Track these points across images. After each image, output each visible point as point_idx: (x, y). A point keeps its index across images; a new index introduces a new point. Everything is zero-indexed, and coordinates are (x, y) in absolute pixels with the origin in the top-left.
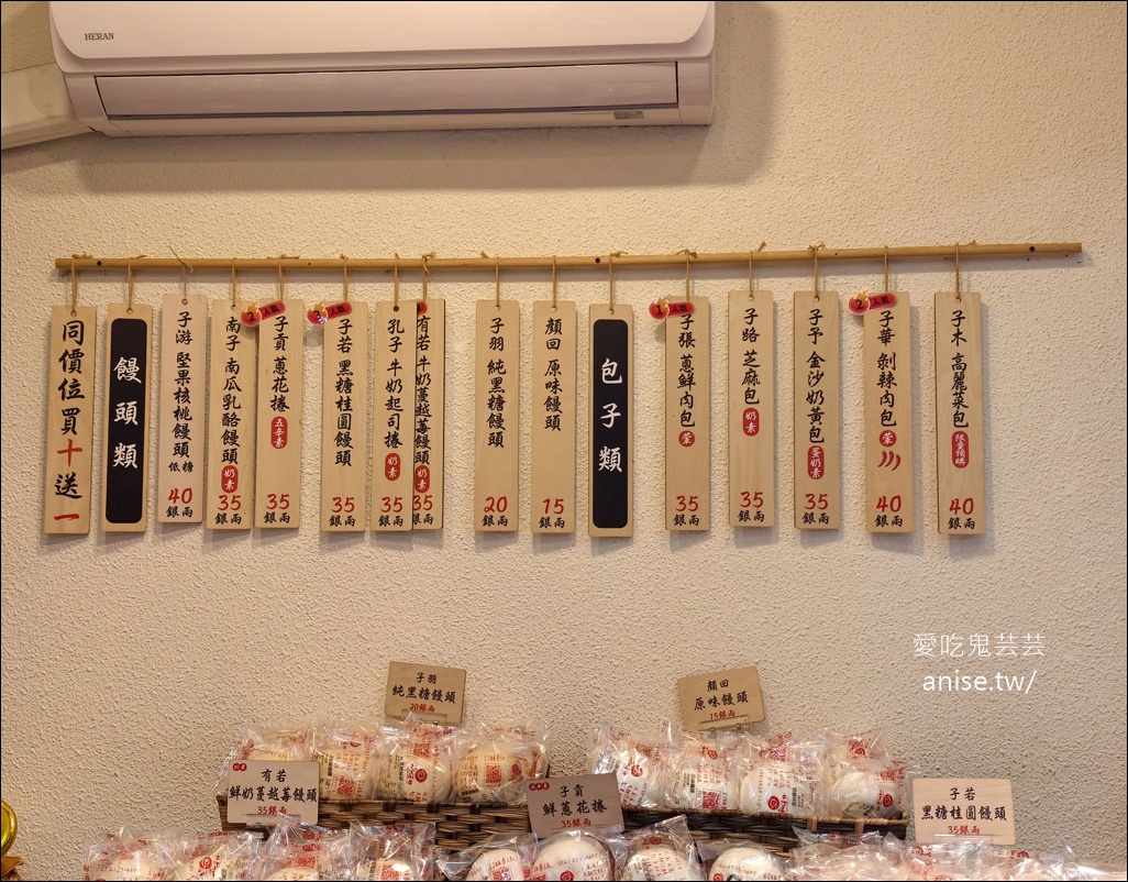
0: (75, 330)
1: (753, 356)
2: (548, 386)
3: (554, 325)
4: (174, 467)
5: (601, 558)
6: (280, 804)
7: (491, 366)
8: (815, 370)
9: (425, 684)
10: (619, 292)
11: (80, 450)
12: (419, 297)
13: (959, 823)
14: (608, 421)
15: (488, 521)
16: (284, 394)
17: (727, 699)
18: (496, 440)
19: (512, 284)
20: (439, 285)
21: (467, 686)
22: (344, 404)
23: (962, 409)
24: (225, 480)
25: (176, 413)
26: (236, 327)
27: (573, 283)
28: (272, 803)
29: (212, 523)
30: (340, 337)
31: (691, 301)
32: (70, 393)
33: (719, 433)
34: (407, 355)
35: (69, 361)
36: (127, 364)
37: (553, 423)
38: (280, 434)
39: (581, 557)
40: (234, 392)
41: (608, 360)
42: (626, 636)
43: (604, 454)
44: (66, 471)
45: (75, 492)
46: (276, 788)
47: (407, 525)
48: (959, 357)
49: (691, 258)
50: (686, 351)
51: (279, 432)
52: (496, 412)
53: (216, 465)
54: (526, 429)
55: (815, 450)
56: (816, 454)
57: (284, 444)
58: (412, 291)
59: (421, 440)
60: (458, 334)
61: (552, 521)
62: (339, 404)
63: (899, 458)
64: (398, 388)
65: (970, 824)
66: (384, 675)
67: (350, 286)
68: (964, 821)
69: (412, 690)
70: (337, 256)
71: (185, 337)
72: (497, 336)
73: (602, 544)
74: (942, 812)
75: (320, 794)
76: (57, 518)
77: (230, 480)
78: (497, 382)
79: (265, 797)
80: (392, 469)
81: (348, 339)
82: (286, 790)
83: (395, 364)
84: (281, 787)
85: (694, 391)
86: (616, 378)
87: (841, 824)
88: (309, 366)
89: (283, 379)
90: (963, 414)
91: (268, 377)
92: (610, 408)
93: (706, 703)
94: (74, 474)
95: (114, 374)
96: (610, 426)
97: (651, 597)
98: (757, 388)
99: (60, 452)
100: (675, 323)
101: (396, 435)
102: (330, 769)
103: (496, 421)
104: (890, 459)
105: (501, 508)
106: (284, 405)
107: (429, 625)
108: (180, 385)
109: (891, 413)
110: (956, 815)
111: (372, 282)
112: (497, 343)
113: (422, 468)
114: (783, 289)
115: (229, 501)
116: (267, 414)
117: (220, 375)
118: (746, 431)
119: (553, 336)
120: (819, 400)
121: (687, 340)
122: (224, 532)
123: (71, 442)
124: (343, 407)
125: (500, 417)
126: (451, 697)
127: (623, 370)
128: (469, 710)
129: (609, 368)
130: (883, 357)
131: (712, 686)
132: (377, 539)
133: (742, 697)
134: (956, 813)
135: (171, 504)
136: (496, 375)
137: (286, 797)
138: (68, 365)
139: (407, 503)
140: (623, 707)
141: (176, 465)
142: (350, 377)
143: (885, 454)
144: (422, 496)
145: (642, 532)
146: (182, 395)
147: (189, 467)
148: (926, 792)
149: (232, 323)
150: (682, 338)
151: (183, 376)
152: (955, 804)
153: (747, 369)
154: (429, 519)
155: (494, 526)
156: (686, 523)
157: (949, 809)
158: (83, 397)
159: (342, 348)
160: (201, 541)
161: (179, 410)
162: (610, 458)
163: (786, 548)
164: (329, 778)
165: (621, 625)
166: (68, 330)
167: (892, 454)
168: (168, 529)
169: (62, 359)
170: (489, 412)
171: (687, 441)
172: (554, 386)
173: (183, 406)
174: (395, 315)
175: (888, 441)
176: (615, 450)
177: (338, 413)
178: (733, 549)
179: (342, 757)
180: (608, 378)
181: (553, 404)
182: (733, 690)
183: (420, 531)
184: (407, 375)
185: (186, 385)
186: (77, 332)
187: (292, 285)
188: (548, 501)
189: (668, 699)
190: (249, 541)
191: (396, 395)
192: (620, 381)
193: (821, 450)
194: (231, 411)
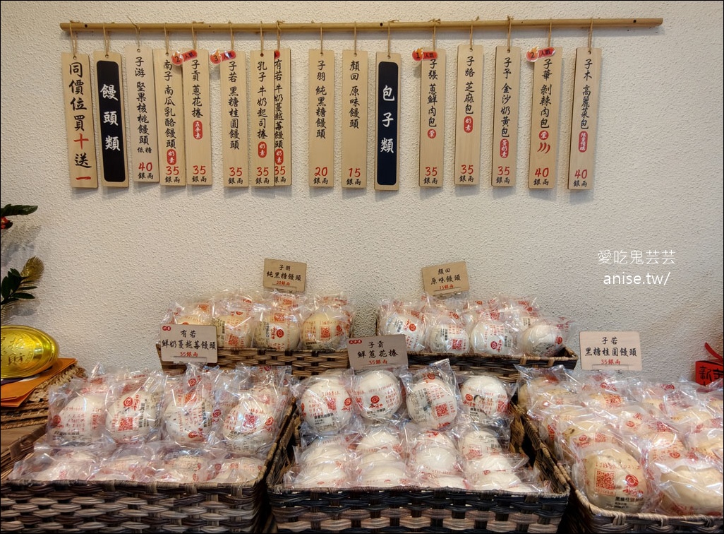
0: (77, 68)
1: (471, 85)
2: (351, 102)
3: (355, 65)
4: (140, 150)
5: (381, 202)
6: (193, 351)
7: (318, 90)
8: (506, 94)
9: (284, 271)
10: (392, 46)
11: (87, 140)
12: (275, 48)
13: (607, 358)
14: (386, 123)
15: (317, 181)
16: (199, 107)
17: (449, 279)
18: (321, 134)
19: (330, 41)
20: (287, 41)
21: (307, 271)
22: (234, 113)
23: (586, 119)
24: (169, 157)
25: (139, 118)
26: (170, 66)
27: (366, 41)
28: (188, 350)
29: (163, 182)
30: (230, 72)
31: (436, 51)
32: (78, 106)
33: (449, 131)
34: (269, 83)
35: (75, 87)
36: (108, 89)
37: (354, 124)
38: (198, 131)
39: (369, 201)
40: (171, 106)
41: (387, 87)
42: (394, 245)
43: (384, 142)
44: (81, 152)
45: (87, 164)
46: (190, 340)
47: (272, 183)
48: (587, 87)
49: (437, 24)
50: (432, 81)
51: (198, 130)
52: (321, 118)
53: (164, 149)
54: (338, 128)
55: (504, 141)
56: (505, 144)
57: (201, 136)
58: (271, 45)
59: (278, 134)
60: (298, 71)
61: (354, 181)
62: (231, 113)
63: (549, 146)
64: (264, 103)
65: (615, 358)
66: (262, 265)
67: (235, 42)
68: (611, 357)
69: (277, 274)
70: (227, 23)
71: (141, 73)
72: (321, 72)
73: (381, 194)
74: (597, 351)
75: (218, 344)
76: (78, 179)
77: (172, 158)
78: (321, 100)
79: (184, 346)
80: (262, 151)
81: (234, 73)
82: (196, 342)
83: (262, 88)
84: (193, 340)
85: (436, 105)
86: (391, 97)
87: (541, 361)
88: (213, 91)
89: (198, 98)
90: (586, 121)
91: (190, 97)
92: (388, 115)
93: (437, 281)
94: (85, 154)
95: (101, 94)
96: (387, 126)
97: (408, 224)
98: (472, 104)
99: (75, 141)
100: (426, 64)
101: (263, 132)
102: (223, 329)
103: (321, 123)
104: (545, 147)
105: (324, 173)
106: (200, 114)
107: (286, 239)
108: (140, 102)
109: (547, 120)
110: (606, 353)
111: (248, 40)
112: (321, 76)
113: (279, 150)
114: (488, 46)
115: (172, 169)
116: (190, 119)
117: (162, 96)
118: (465, 129)
119: (354, 71)
120: (508, 112)
121: (433, 75)
122: (172, 187)
123: (81, 135)
124: (233, 115)
125: (323, 121)
126: (298, 278)
127: (395, 93)
128: (308, 284)
129: (387, 91)
130: (545, 87)
131: (441, 271)
132: (256, 191)
133: (458, 278)
134: (606, 352)
135: (140, 171)
136: (321, 95)
137: (197, 347)
138: (75, 90)
139: (271, 170)
140: (392, 283)
141: (141, 149)
142: (237, 97)
143: (541, 144)
144: (279, 166)
145: (404, 188)
146: (142, 108)
147: (149, 150)
148: (588, 339)
149: (167, 63)
150: (430, 73)
151: (141, 96)
152: (606, 347)
153: (467, 93)
154: (283, 180)
155: (320, 184)
156: (429, 183)
157: (602, 350)
158: (85, 109)
159: (231, 79)
160: (159, 193)
161: (140, 117)
162: (387, 145)
163: (484, 197)
164: (223, 334)
165: (391, 239)
166: (73, 68)
167: (545, 144)
168: (142, 185)
169: (71, 85)
170: (317, 117)
171: (432, 135)
172: (355, 102)
173: (143, 114)
174: (261, 59)
175: (544, 137)
176: (390, 140)
177: (230, 118)
178: (454, 197)
179: (231, 322)
180: (387, 97)
181: (354, 112)
182: (452, 274)
183: (279, 186)
184: (269, 95)
185: (143, 102)
186: (78, 70)
187: (201, 42)
188: (351, 169)
189: (416, 278)
190: (186, 192)
191: (263, 108)
192: (393, 99)
193: (507, 141)
194: (170, 117)
